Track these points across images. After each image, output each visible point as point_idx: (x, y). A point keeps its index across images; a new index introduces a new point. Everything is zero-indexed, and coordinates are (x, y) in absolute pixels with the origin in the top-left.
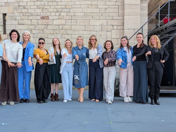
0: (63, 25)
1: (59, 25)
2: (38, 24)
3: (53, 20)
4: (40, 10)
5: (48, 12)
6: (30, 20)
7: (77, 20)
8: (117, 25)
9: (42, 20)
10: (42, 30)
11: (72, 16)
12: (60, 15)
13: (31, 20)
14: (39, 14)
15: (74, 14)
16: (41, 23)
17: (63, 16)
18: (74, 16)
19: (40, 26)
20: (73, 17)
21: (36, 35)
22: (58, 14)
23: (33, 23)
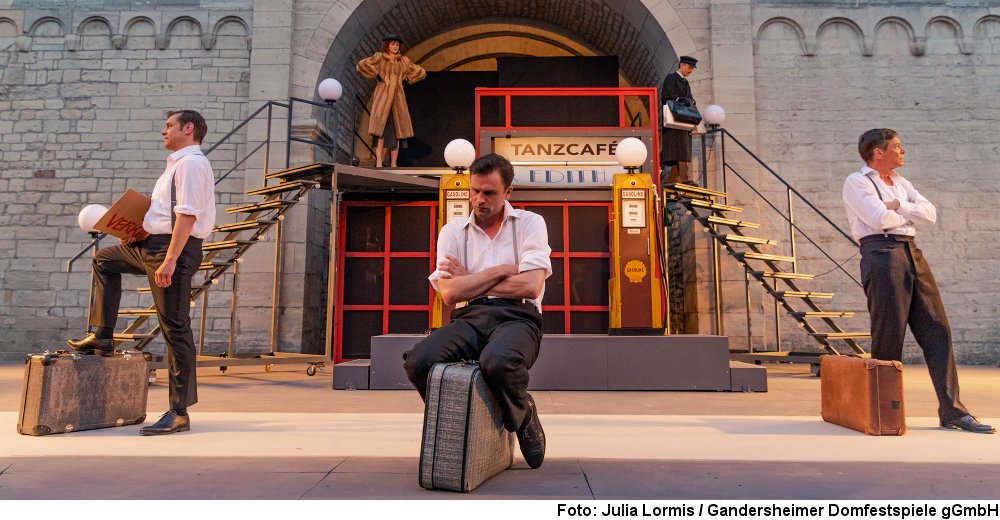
0: (89, 192)
1: (79, 193)
2: (25, 190)
3: (65, 179)
4: (34, 155)
5: (55, 159)
6: (5, 179)
7: (127, 179)
8: (231, 193)
9: (36, 180)
10: (35, 205)
11: (114, 169)
12: (84, 166)
13: (9, 179)
14: (30, 164)
15: (120, 164)
16: (33, 188)
17: (93, 169)
18: (121, 170)
19: (29, 195)
20: (117, 171)
21: (17, 217)
22: (79, 164)
23: (14, 186)
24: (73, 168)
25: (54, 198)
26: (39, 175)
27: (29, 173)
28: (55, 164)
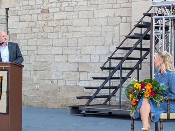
0: (64, 20)
1: (59, 20)
2: (38, 20)
3: (53, 13)
12: (61, 6)
17: (64, 7)
19: (40, 22)
24: (56, 7)
25: (50, 23)
26: (43, 12)
27: (39, 11)
28: (49, 5)
